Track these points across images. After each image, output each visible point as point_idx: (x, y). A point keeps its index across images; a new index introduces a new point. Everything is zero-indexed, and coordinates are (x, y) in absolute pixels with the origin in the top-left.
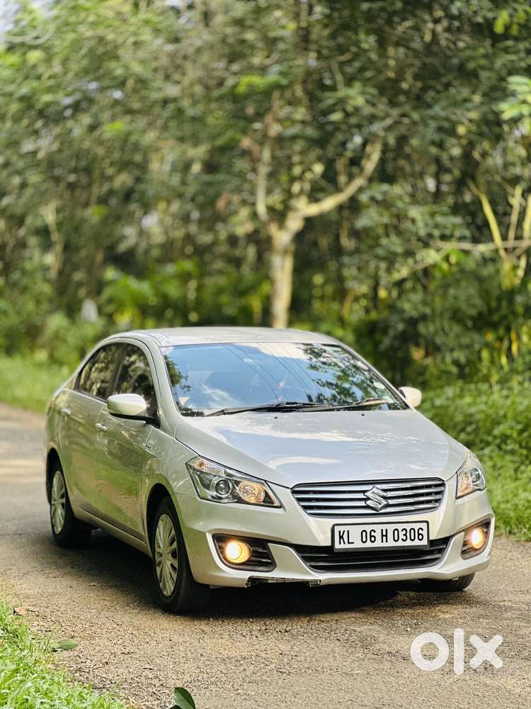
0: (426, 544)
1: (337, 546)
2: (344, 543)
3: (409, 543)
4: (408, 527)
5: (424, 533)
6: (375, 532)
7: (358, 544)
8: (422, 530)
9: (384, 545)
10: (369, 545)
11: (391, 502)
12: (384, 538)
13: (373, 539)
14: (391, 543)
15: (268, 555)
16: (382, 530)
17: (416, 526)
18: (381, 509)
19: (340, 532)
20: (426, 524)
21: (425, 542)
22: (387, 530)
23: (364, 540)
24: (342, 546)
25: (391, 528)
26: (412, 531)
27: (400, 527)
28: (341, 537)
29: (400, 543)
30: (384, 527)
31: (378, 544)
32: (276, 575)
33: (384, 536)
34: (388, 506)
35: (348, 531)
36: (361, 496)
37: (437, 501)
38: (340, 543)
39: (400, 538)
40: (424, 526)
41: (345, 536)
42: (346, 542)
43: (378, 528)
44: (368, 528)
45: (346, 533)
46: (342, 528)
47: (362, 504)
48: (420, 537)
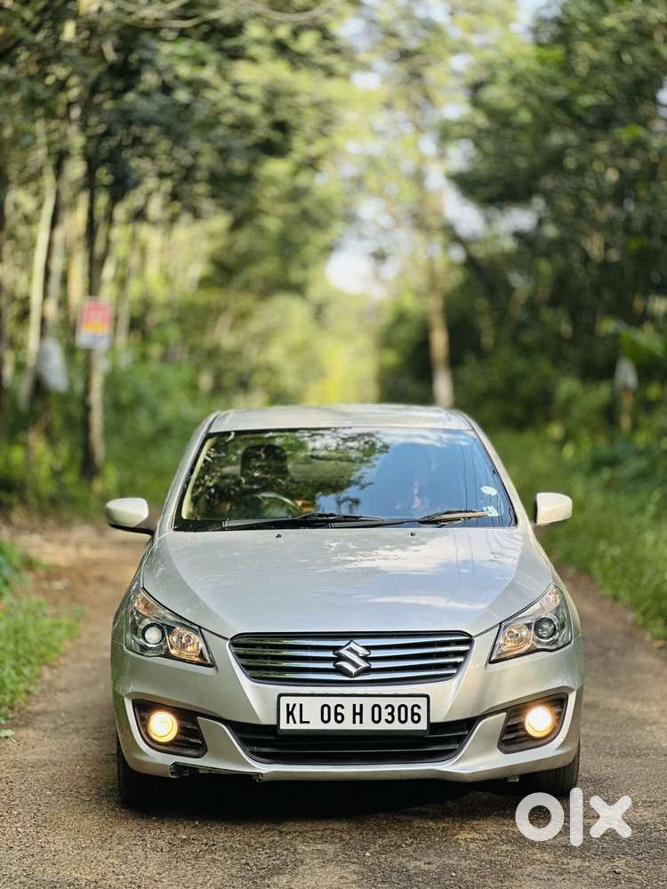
0: (425, 728)
1: (284, 726)
2: (295, 722)
3: (396, 726)
4: (396, 702)
5: (423, 712)
6: (342, 707)
7: (316, 724)
8: (419, 707)
9: (358, 726)
10: (333, 726)
11: (375, 665)
12: (358, 717)
13: (339, 718)
14: (367, 725)
15: (197, 733)
16: (354, 706)
17: (409, 702)
18: (358, 674)
19: (288, 705)
20: (425, 699)
21: (423, 726)
22: (361, 706)
23: (326, 718)
24: (291, 726)
25: (368, 703)
26: (403, 709)
27: (383, 702)
28: (290, 713)
29: (383, 726)
30: (358, 701)
31: (348, 725)
32: (206, 762)
33: (358, 714)
34: (368, 670)
35: (301, 705)
36: (330, 654)
37: (457, 665)
38: (288, 722)
39: (383, 720)
40: (422, 702)
41: (296, 713)
42: (298, 719)
43: (348, 703)
44: (332, 702)
45: (297, 708)
46: (291, 701)
47: (330, 666)
48: (416, 718)
